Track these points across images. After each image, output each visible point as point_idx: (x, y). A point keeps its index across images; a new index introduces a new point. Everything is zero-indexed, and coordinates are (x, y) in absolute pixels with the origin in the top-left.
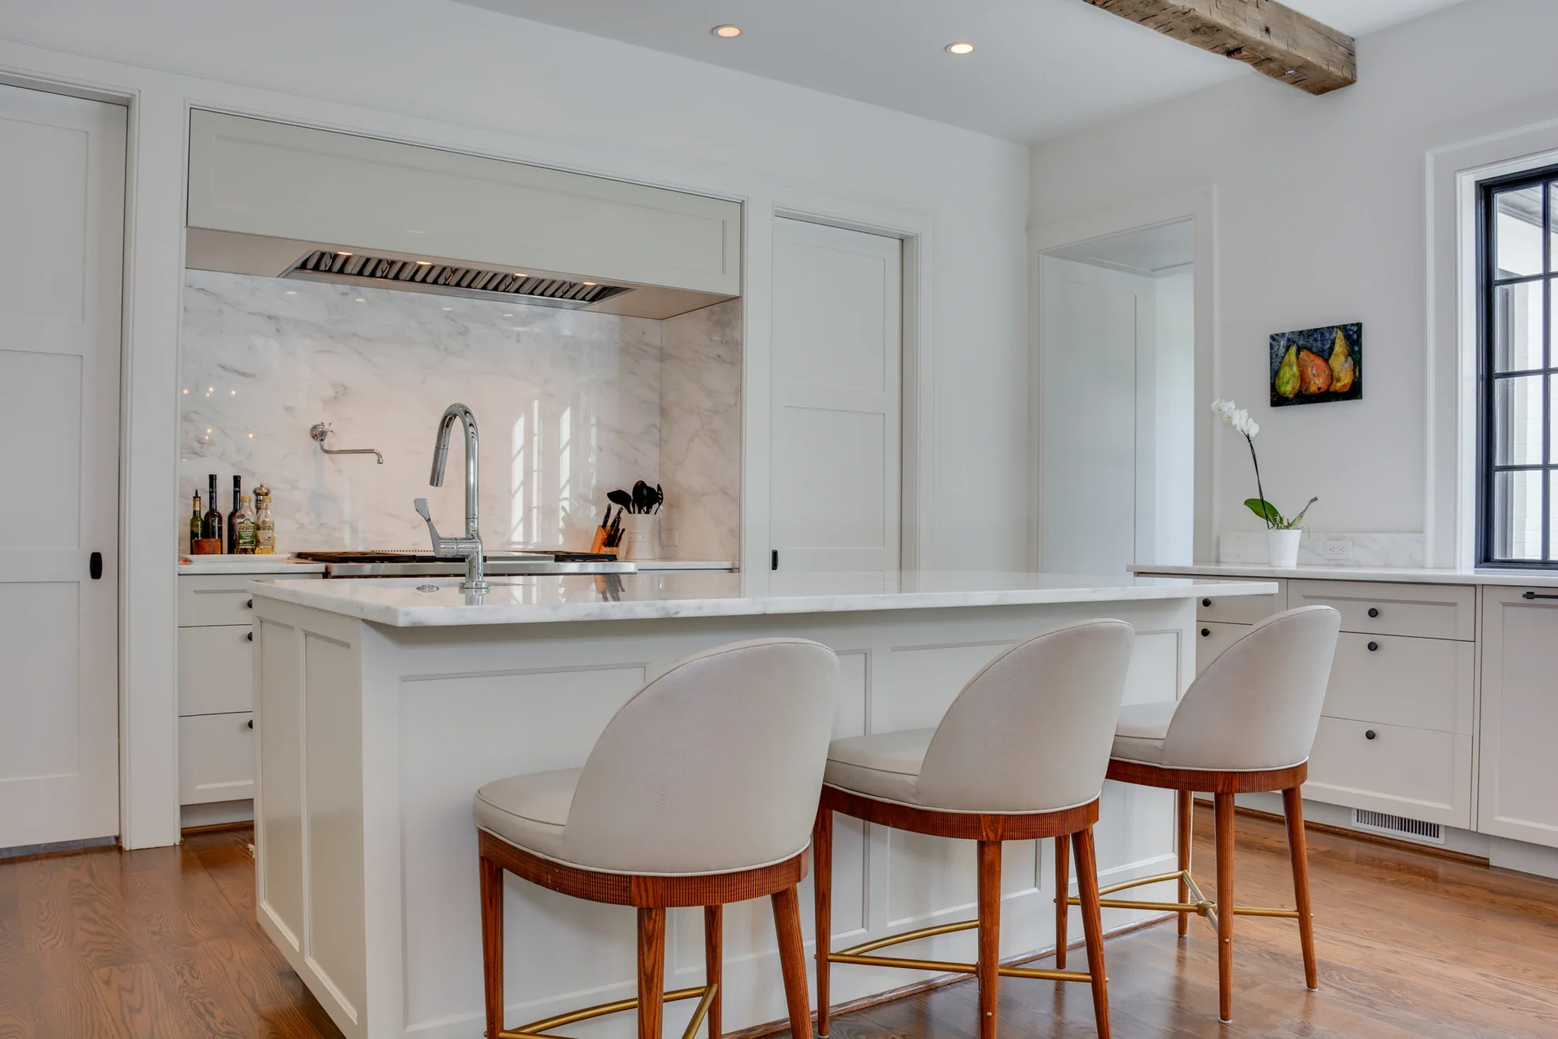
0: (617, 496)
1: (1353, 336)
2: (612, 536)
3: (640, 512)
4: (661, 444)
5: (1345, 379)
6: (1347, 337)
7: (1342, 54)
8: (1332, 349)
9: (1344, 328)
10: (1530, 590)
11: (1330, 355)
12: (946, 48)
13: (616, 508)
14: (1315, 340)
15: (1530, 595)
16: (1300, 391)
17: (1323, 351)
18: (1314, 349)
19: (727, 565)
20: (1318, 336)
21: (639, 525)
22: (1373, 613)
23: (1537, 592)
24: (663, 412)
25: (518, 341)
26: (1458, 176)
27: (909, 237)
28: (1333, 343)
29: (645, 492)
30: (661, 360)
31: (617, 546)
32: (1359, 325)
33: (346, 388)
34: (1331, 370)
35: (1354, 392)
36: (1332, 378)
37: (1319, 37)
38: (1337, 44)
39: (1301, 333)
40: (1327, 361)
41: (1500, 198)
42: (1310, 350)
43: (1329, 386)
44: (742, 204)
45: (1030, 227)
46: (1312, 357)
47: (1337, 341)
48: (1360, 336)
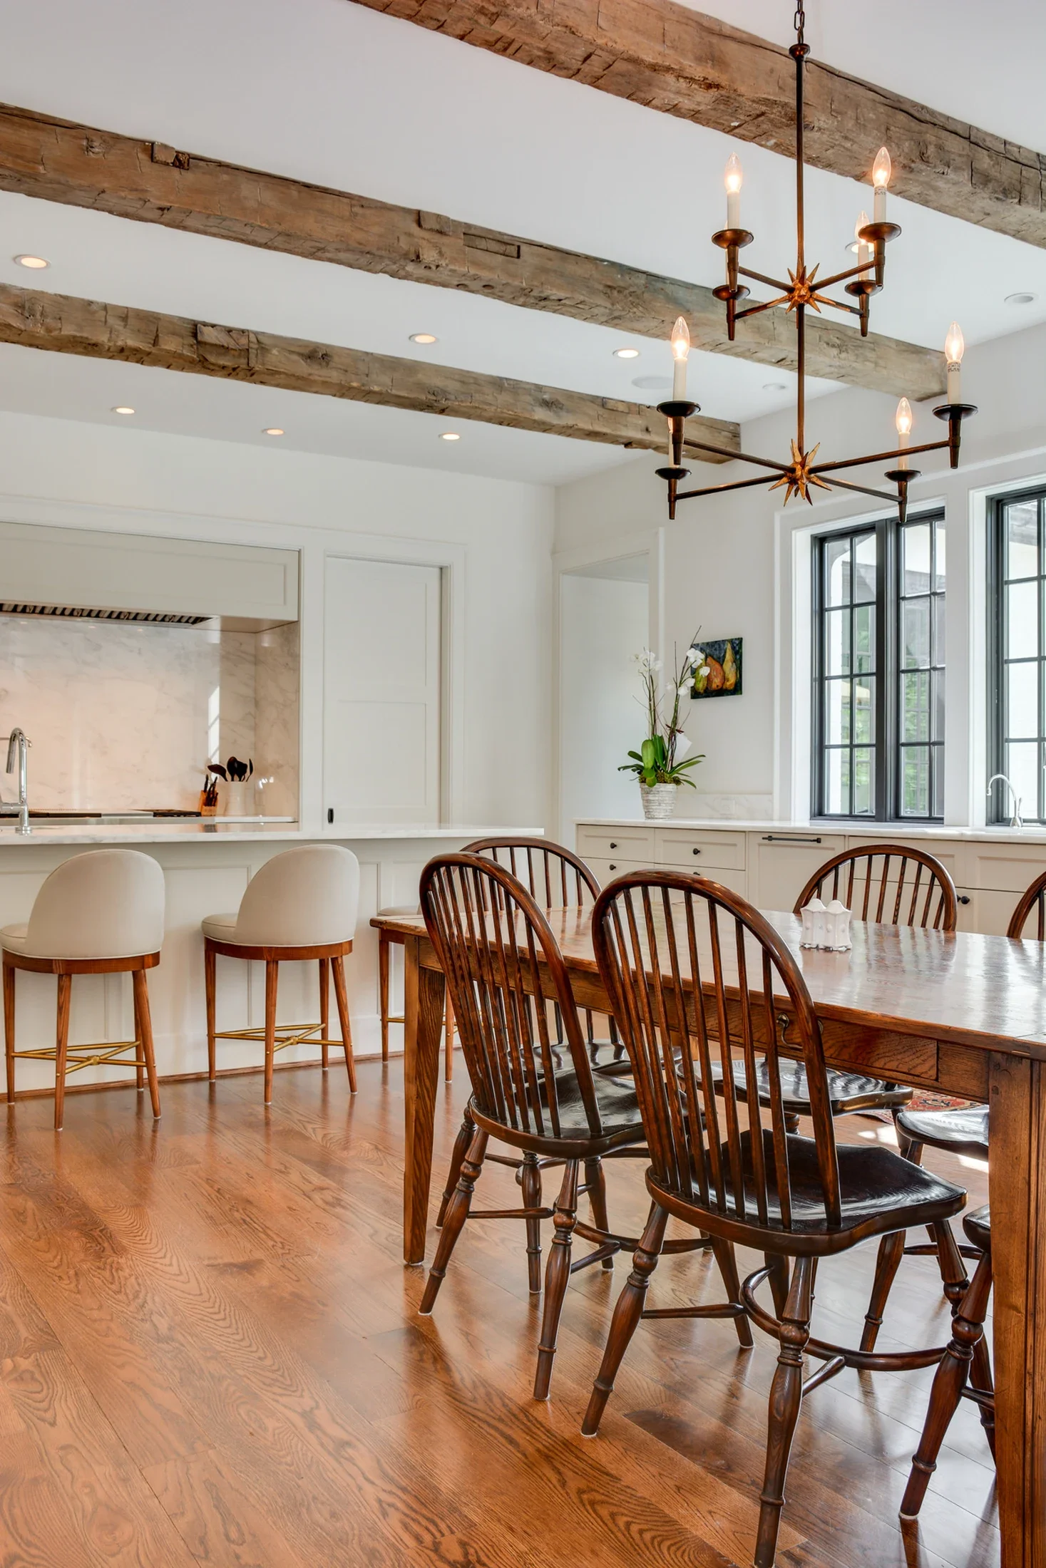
0: (215, 768)
1: (737, 646)
2: (210, 798)
3: (233, 780)
4: (255, 728)
5: (732, 680)
6: (733, 648)
7: (726, 437)
8: (724, 656)
9: (731, 641)
10: (770, 834)
11: (723, 661)
12: (439, 436)
13: (214, 776)
14: (716, 650)
15: (770, 838)
16: (707, 688)
17: (719, 658)
18: (715, 656)
19: (290, 819)
20: (717, 646)
21: (232, 791)
22: (696, 852)
23: (774, 836)
24: (257, 703)
25: (140, 653)
26: (793, 532)
27: (447, 567)
28: (725, 652)
29: (236, 765)
30: (255, 664)
31: (214, 805)
32: (741, 640)
33: (6, 692)
34: (724, 673)
35: (737, 689)
36: (725, 679)
37: (703, 428)
38: (720, 430)
39: (708, 643)
40: (722, 665)
41: (829, 547)
42: (712, 657)
43: (723, 683)
44: (299, 552)
45: (554, 552)
46: (714, 661)
47: (728, 651)
48: (741, 647)
